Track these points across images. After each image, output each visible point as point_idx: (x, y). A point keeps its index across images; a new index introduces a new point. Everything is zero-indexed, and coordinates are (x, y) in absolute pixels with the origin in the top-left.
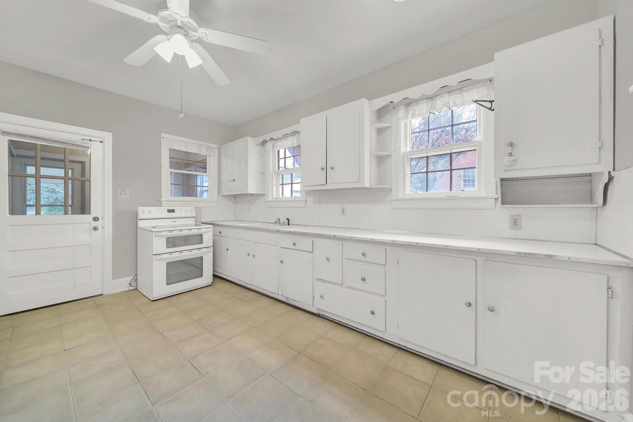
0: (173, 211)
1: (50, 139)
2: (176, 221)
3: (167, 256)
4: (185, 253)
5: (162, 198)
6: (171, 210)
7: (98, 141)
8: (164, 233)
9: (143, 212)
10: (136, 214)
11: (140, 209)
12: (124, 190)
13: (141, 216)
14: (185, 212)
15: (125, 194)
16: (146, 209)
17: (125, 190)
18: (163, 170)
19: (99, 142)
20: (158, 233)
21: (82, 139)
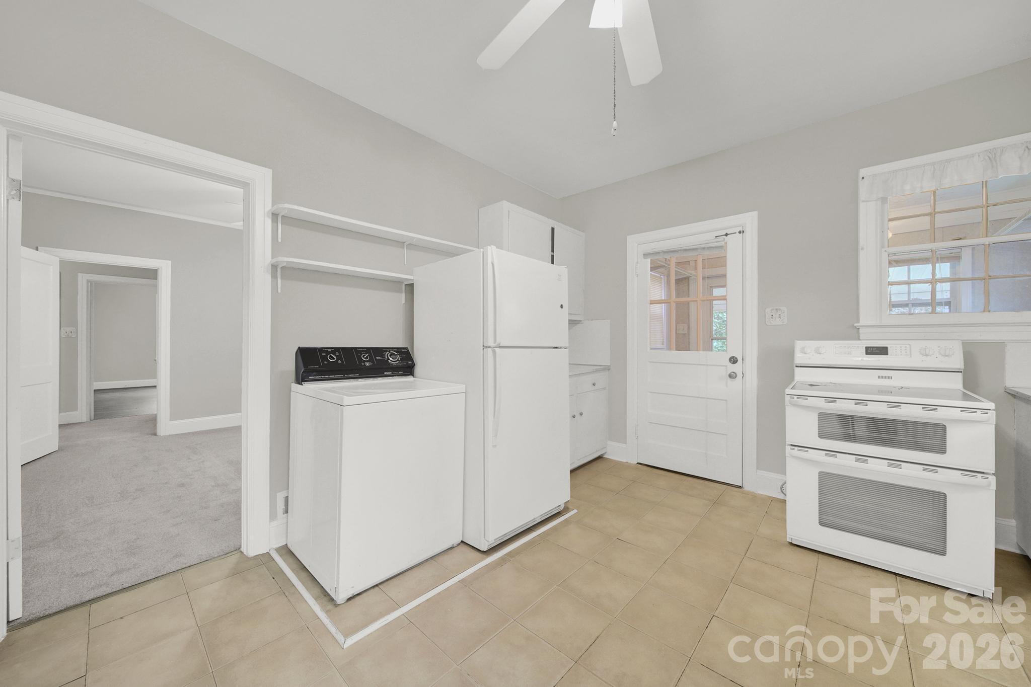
0: (883, 351)
1: (680, 249)
2: (891, 378)
3: (820, 456)
4: (873, 464)
5: (860, 321)
6: (878, 348)
7: (735, 233)
8: (811, 401)
9: (803, 351)
10: (791, 354)
11: (799, 344)
12: (777, 309)
13: (799, 358)
14: (923, 355)
15: (780, 317)
16: (812, 345)
17: (780, 310)
18: (862, 255)
19: (738, 234)
20: (798, 398)
21: (716, 237)
